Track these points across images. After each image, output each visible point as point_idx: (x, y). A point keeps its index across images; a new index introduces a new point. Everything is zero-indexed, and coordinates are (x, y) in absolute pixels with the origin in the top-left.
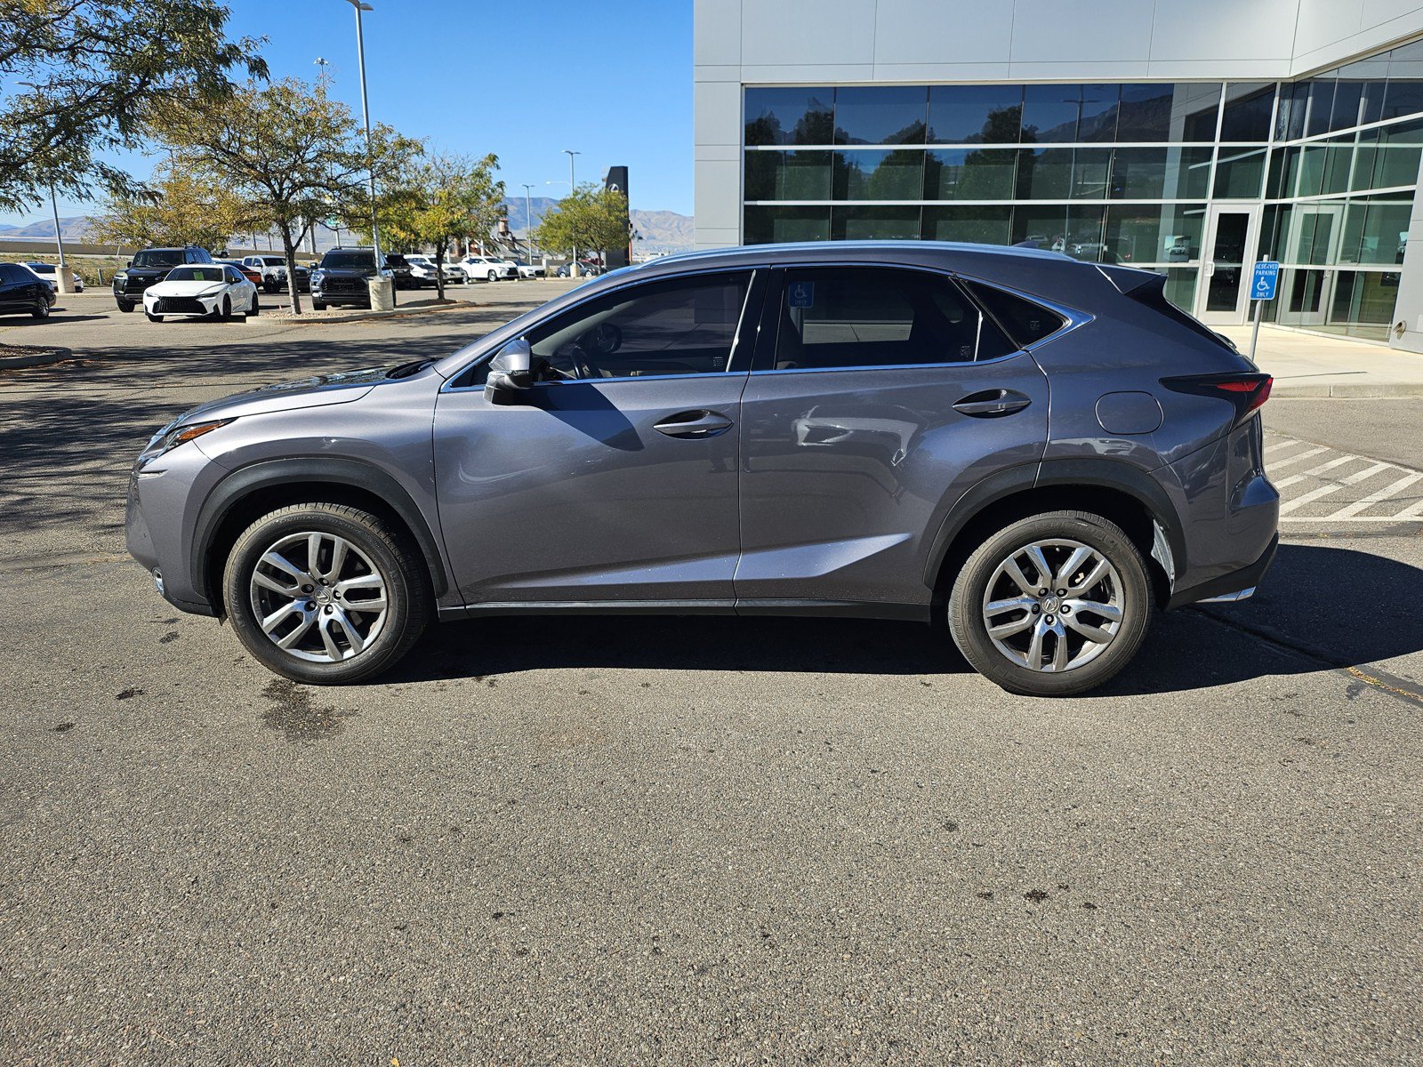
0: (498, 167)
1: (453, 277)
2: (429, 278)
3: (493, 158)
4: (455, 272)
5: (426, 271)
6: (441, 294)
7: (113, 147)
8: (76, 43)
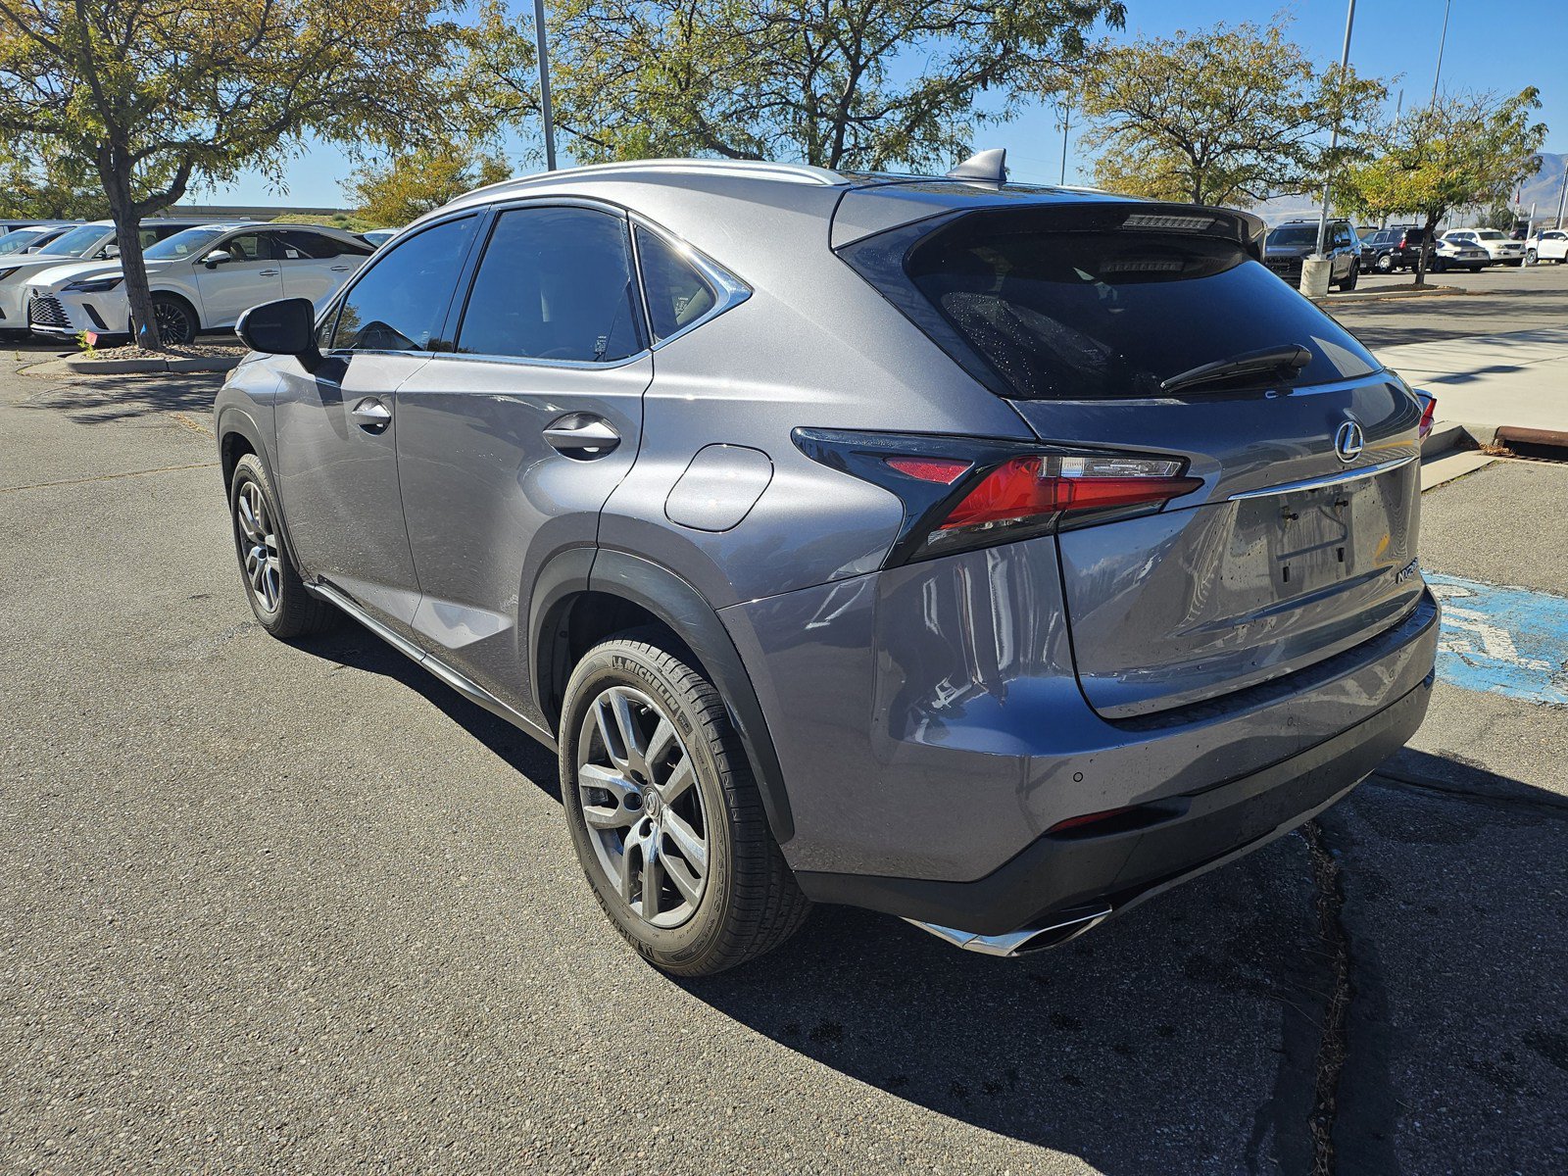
0: (1538, 105)
1: (1507, 257)
2: (1461, 258)
3: (1531, 93)
4: (1511, 251)
5: (1458, 249)
6: (1419, 280)
7: (981, 123)
8: (955, 18)
